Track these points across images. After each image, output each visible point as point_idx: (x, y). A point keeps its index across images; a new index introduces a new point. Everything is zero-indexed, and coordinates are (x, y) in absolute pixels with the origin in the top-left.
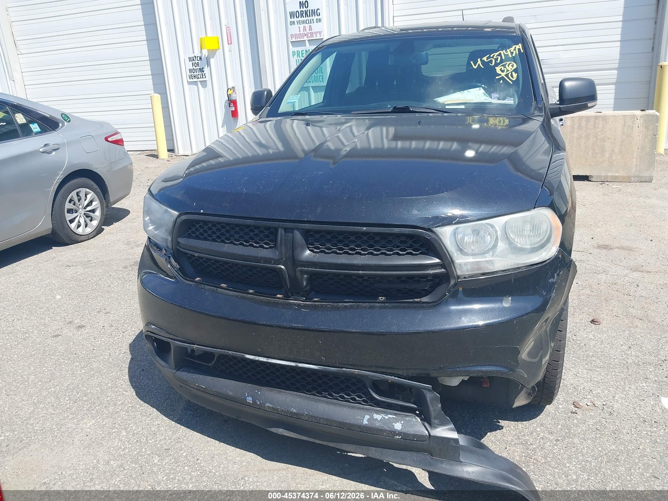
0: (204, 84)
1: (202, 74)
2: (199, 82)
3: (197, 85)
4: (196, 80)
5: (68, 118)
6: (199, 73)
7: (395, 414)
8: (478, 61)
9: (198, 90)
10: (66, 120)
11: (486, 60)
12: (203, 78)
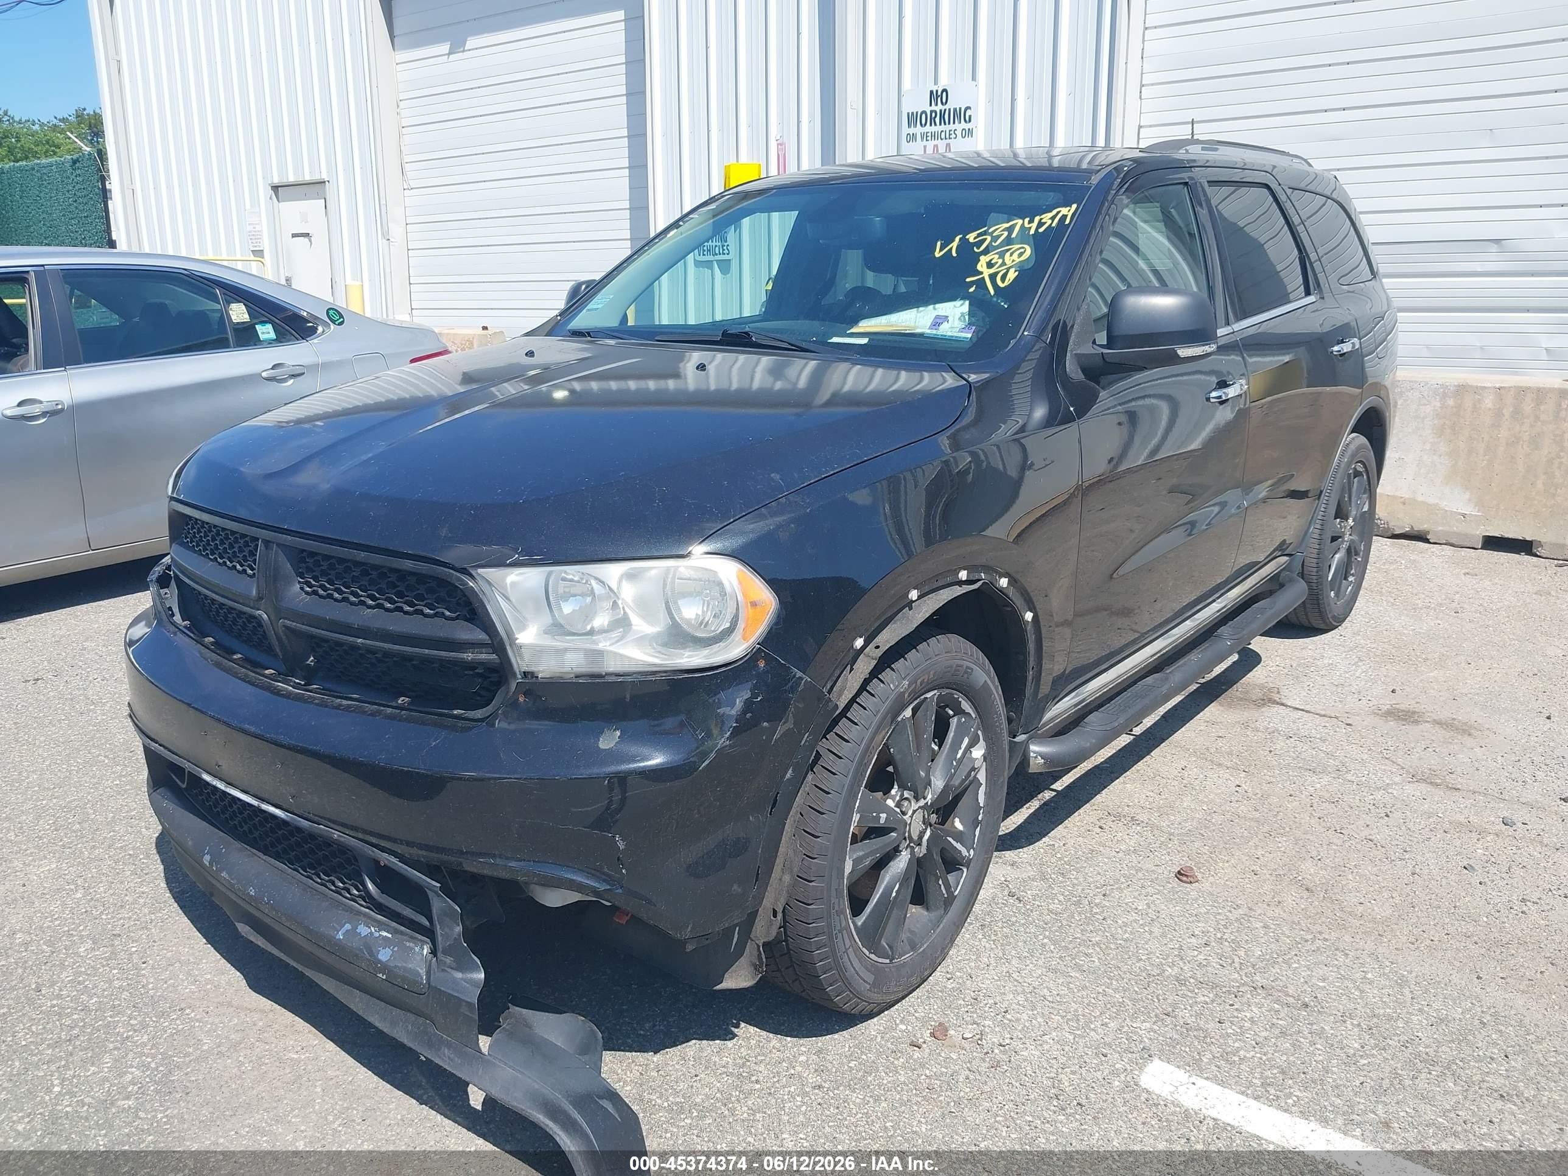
0: (725, 267)
1: (723, 246)
2: (715, 263)
3: (712, 269)
4: (711, 258)
5: (341, 316)
6: (717, 244)
7: (395, 932)
8: (953, 241)
9: (713, 279)
10: (334, 322)
11: (971, 240)
12: (724, 254)
